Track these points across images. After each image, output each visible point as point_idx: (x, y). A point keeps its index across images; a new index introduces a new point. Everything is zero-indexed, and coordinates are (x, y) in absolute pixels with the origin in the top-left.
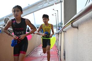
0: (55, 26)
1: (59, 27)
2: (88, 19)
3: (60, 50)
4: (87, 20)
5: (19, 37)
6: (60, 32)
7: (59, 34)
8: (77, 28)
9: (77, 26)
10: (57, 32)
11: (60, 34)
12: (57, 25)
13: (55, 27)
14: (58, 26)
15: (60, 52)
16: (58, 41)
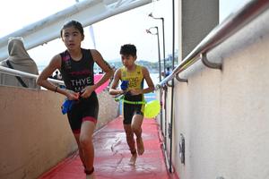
0: (155, 64)
1: (168, 69)
2: (250, 39)
3: (170, 136)
4: (247, 45)
5: (81, 94)
6: (170, 82)
7: (166, 89)
8: (220, 67)
9: (218, 62)
10: (160, 84)
11: (170, 89)
12: (162, 62)
13: (156, 68)
14: (163, 66)
15: (168, 140)
16: (164, 110)
